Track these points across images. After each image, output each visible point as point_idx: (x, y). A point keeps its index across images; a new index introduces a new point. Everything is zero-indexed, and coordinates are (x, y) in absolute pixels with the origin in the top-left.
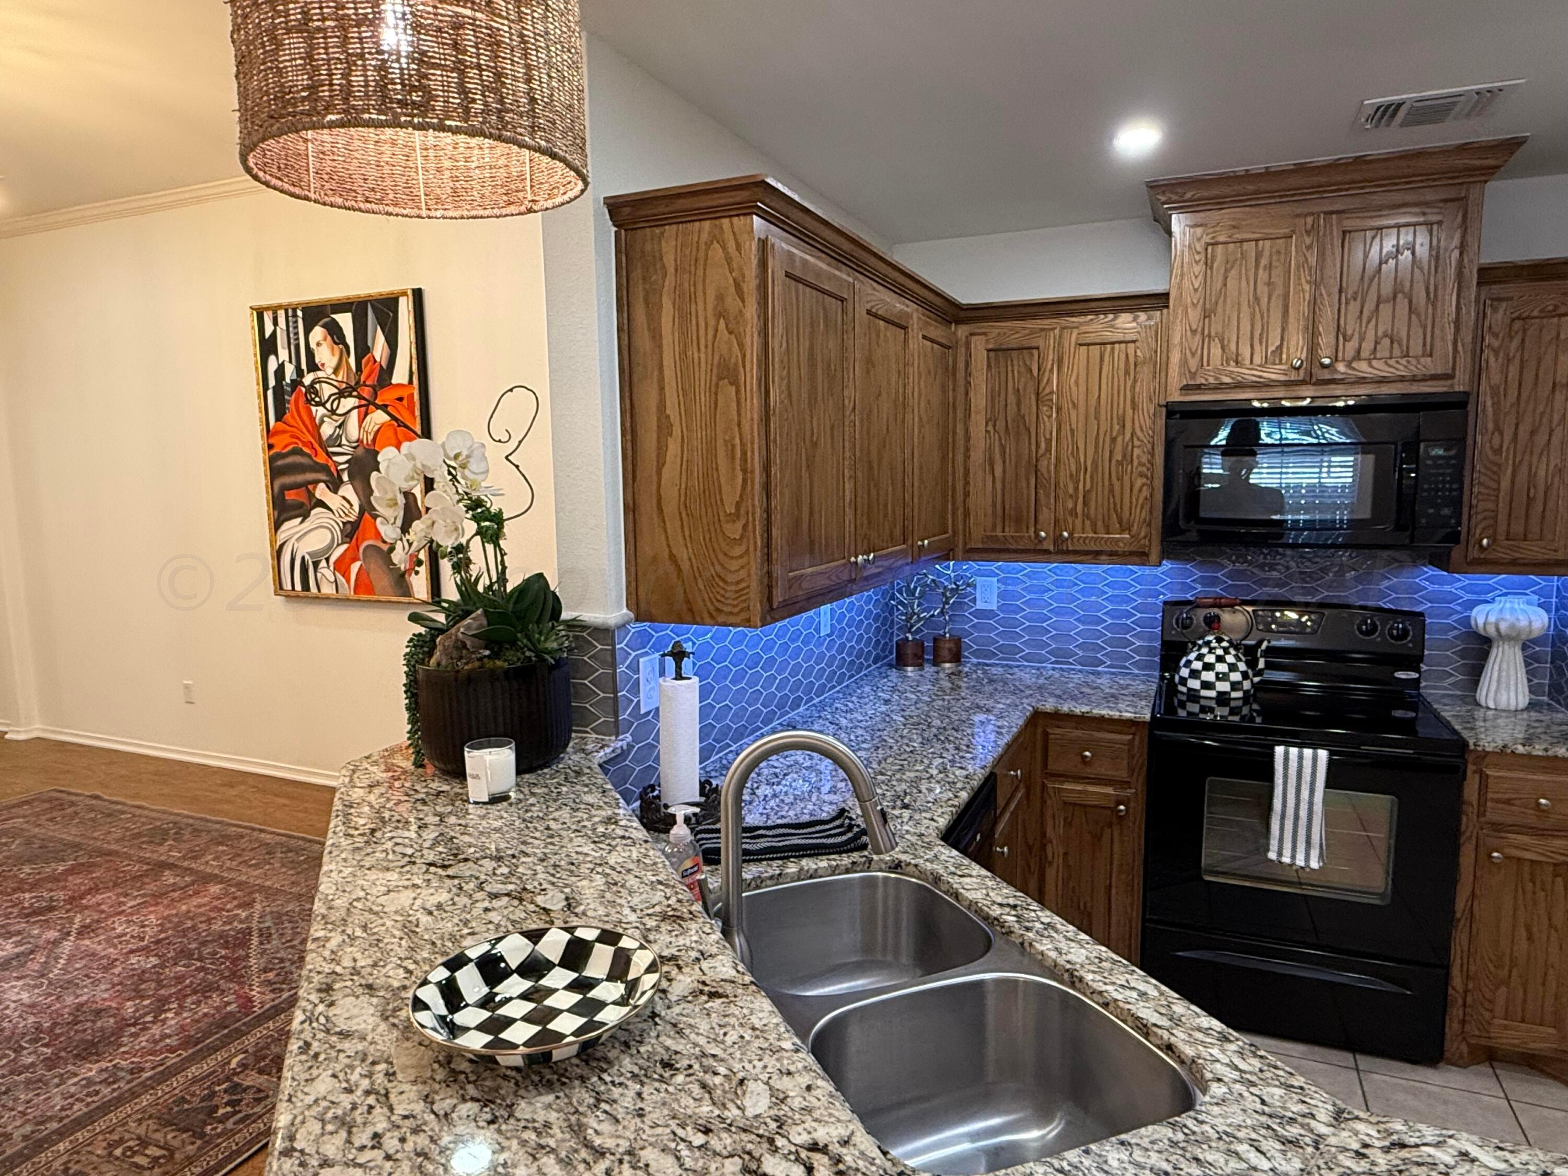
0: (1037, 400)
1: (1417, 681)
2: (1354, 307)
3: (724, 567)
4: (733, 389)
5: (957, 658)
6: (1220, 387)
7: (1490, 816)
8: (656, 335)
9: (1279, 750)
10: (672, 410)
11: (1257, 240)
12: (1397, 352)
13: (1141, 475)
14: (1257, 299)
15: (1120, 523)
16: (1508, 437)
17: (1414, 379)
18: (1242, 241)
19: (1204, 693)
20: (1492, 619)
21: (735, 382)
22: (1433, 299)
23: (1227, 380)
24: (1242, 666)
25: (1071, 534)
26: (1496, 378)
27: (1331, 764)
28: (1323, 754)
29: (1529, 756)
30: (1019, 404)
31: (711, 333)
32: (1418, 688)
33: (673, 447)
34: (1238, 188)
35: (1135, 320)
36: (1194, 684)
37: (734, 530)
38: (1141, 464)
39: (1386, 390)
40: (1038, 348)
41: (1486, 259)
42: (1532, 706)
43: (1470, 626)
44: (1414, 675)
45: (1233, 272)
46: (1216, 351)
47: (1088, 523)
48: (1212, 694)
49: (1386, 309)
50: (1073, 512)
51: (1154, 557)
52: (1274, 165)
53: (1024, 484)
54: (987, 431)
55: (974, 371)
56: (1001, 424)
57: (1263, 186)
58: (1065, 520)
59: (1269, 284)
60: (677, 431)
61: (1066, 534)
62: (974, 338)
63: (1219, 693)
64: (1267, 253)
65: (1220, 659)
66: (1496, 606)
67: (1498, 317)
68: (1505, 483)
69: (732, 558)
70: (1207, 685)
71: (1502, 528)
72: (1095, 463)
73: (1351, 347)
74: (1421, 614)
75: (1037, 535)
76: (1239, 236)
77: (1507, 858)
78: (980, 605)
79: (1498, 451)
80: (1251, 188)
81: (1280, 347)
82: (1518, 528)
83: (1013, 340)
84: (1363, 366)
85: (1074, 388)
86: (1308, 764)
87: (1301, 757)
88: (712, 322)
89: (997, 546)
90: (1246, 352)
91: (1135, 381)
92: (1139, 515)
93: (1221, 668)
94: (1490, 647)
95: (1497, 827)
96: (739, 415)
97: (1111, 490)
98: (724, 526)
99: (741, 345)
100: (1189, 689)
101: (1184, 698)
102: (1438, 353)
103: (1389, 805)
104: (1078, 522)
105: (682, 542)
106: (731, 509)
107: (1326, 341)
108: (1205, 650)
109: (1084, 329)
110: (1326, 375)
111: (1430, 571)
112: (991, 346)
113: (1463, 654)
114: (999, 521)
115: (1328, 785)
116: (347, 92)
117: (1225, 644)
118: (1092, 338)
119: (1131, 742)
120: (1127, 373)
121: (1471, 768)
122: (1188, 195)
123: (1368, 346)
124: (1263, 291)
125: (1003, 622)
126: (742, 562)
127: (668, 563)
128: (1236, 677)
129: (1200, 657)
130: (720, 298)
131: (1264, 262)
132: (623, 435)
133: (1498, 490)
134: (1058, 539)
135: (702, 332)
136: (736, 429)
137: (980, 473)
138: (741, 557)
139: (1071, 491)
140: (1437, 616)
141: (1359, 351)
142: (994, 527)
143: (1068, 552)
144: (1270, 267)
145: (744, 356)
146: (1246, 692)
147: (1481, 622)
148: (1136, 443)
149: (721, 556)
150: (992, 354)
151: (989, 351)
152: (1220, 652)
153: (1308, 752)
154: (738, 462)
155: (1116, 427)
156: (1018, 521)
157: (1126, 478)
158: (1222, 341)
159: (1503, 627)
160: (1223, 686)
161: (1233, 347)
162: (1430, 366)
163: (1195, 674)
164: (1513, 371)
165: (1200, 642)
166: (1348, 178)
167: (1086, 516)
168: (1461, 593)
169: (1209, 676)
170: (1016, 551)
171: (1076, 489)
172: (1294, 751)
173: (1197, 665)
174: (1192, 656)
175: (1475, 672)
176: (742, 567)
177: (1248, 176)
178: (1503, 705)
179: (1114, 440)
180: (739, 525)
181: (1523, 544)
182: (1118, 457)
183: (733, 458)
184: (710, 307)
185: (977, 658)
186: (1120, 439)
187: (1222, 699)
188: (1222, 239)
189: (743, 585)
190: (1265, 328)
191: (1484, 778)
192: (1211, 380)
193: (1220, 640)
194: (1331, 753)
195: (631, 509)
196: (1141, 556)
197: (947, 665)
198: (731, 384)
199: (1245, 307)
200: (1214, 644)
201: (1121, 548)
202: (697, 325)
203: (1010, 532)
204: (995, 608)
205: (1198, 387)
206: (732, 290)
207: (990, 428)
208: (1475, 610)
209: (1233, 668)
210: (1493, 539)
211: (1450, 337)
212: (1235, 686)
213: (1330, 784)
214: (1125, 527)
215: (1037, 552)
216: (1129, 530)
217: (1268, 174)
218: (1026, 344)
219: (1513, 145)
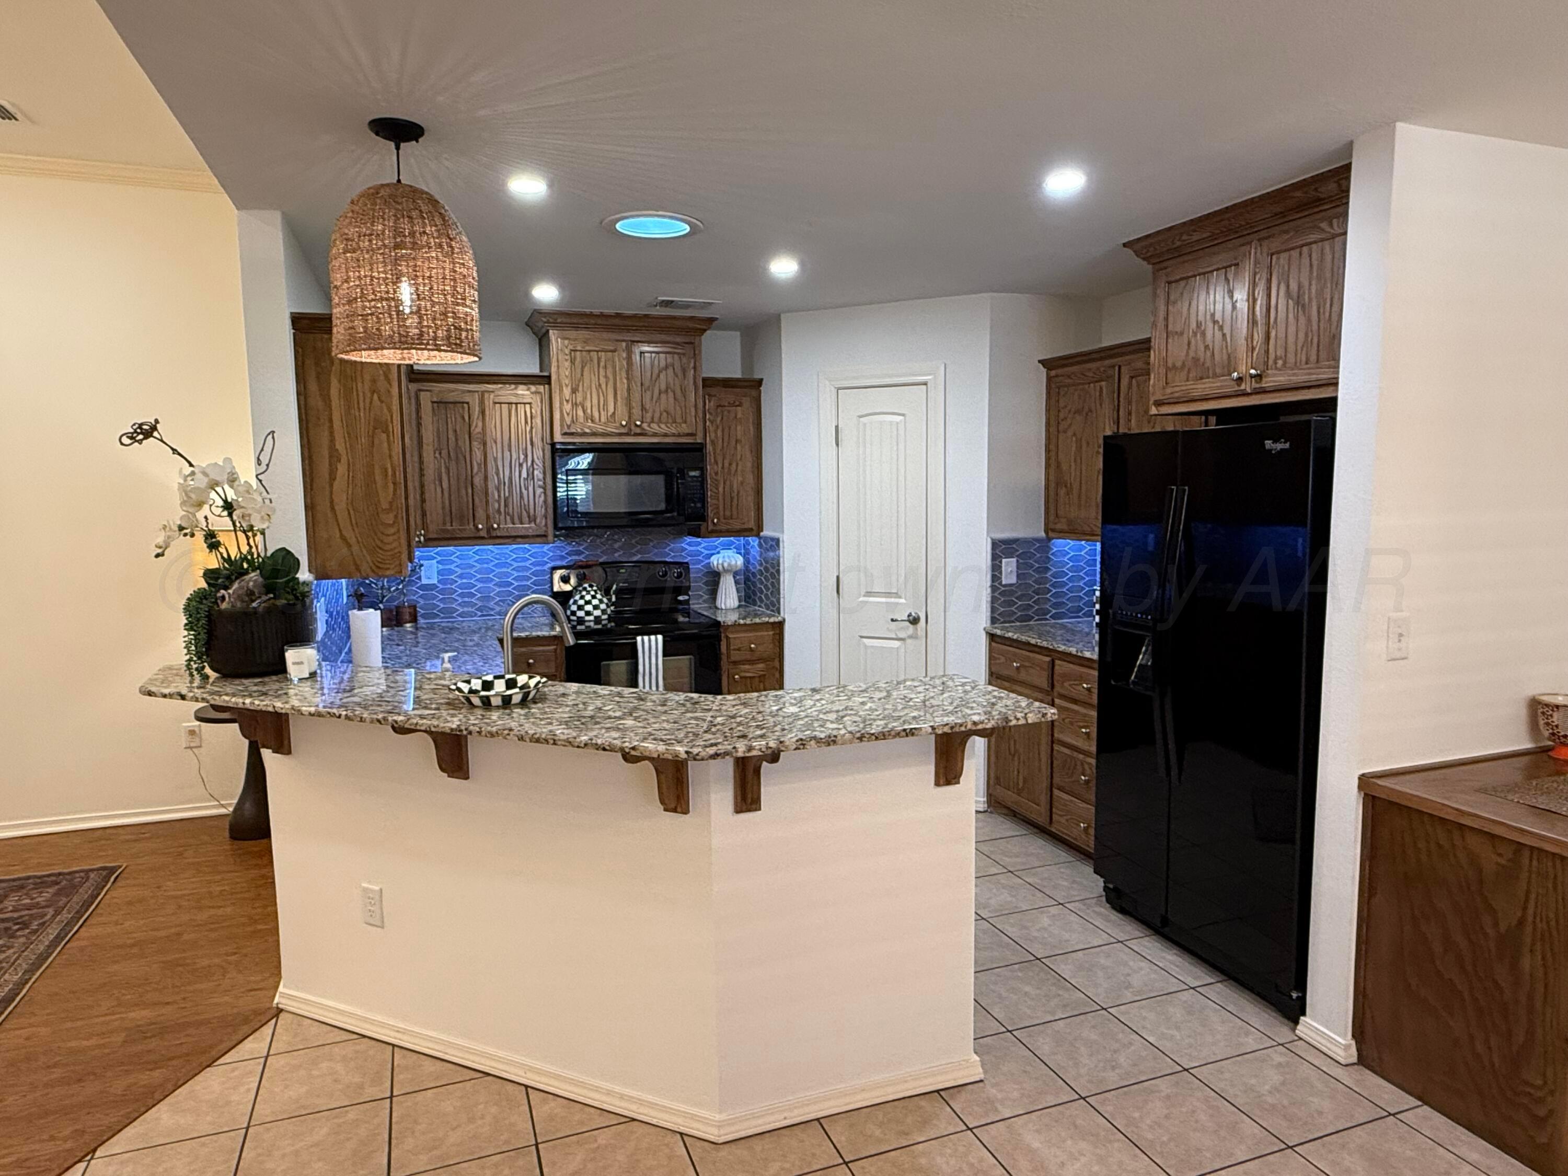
0: (470, 437)
1: (688, 600)
2: (649, 393)
3: (382, 541)
4: (384, 436)
5: (414, 620)
6: (584, 434)
7: (733, 659)
8: (327, 399)
9: (639, 638)
10: (340, 446)
11: (597, 351)
12: (670, 421)
13: (540, 487)
14: (600, 385)
15: (529, 517)
16: (720, 465)
17: (679, 435)
18: (589, 351)
19: (587, 618)
20: (720, 562)
21: (386, 431)
22: (684, 392)
23: (587, 431)
24: (605, 600)
25: (498, 525)
26: (713, 435)
27: (665, 642)
28: (660, 637)
29: (745, 625)
30: (457, 440)
31: (368, 401)
32: (689, 604)
33: (342, 469)
34: (586, 320)
35: (528, 389)
36: (581, 614)
37: (389, 519)
38: (539, 480)
39: (667, 440)
40: (468, 403)
41: (705, 375)
42: (739, 606)
43: (710, 567)
44: (686, 597)
45: (586, 369)
46: (580, 413)
47: (508, 518)
48: (592, 618)
49: (663, 396)
50: (499, 511)
51: (550, 538)
52: (606, 311)
53: (463, 492)
54: (435, 457)
55: (423, 416)
56: (444, 452)
57: (599, 322)
58: (494, 518)
59: (606, 377)
60: (344, 459)
61: (495, 526)
62: (422, 393)
63: (596, 617)
64: (603, 360)
65: (594, 597)
66: (720, 555)
67: (710, 405)
68: (721, 489)
69: (388, 535)
70: (588, 613)
71: (722, 513)
72: (510, 479)
73: (649, 415)
74: (687, 563)
75: (477, 528)
76: (587, 348)
77: (741, 677)
78: (425, 581)
79: (716, 474)
80: (593, 322)
81: (614, 413)
82: (728, 513)
83: (451, 397)
84: (654, 426)
85: (493, 430)
86: (653, 643)
87: (650, 641)
88: (369, 395)
89: (449, 536)
90: (596, 415)
91: (532, 428)
92: (540, 511)
93: (595, 602)
94: (719, 578)
95: (735, 663)
96: (390, 450)
97: (522, 497)
98: (381, 515)
99: (390, 410)
100: (578, 618)
101: (575, 623)
102: (688, 420)
103: (687, 663)
104: (502, 517)
105: (350, 528)
106: (385, 505)
107: (637, 411)
108: (584, 593)
109: (497, 393)
110: (638, 431)
111: (689, 539)
112: (435, 399)
113: (706, 584)
114: (448, 519)
115: (665, 655)
116: (435, 339)
117: (595, 588)
118: (502, 399)
119: (556, 650)
120: (526, 422)
121: (723, 635)
122: (559, 321)
123: (657, 415)
124: (603, 380)
125: (442, 592)
126: (395, 537)
127: (339, 540)
128: (603, 606)
129: (582, 597)
130: (374, 381)
131: (602, 364)
132: (303, 461)
133: (718, 493)
134: (490, 529)
135: (361, 399)
136: (388, 460)
137: (432, 486)
138: (394, 534)
139: (496, 497)
140: (694, 564)
141: (653, 418)
142: (444, 524)
143: (498, 537)
144: (605, 367)
145: (392, 417)
146: (609, 615)
147: (715, 563)
148: (535, 467)
149: (379, 534)
150: (435, 405)
151: (433, 402)
152: (593, 593)
153: (653, 637)
154: (390, 477)
155: (522, 457)
156: (462, 519)
157: (531, 489)
158: (583, 407)
159: (726, 565)
160: (597, 613)
161: (589, 411)
162: (685, 428)
163: (580, 608)
164: (719, 433)
165: (581, 588)
166: (641, 324)
167: (507, 513)
168: (703, 550)
169: (589, 608)
170: (461, 539)
171: (499, 496)
172: (646, 638)
173: (581, 602)
174: (577, 597)
175: (713, 593)
176: (395, 540)
177: (591, 315)
178: (728, 606)
179: (521, 465)
180: (391, 516)
181: (731, 521)
182: (524, 475)
183: (386, 475)
184: (367, 387)
185: (425, 619)
186: (525, 466)
187: (597, 620)
188: (579, 348)
189: (396, 551)
190: (606, 401)
191: (727, 638)
192: (579, 430)
193: (591, 586)
194: (664, 637)
195: (310, 508)
196: (541, 537)
197: (408, 625)
198: (384, 432)
199: (594, 390)
200: (589, 589)
201: (530, 533)
202: (358, 395)
203: (456, 526)
204: (436, 582)
205: (572, 434)
206: (382, 378)
207: (437, 455)
208: (712, 558)
209: (601, 601)
210: (718, 519)
211: (693, 414)
212: (604, 612)
213: (665, 654)
214: (532, 519)
215: (476, 539)
216: (535, 521)
217: (602, 315)
218: (458, 400)
219: (711, 320)
